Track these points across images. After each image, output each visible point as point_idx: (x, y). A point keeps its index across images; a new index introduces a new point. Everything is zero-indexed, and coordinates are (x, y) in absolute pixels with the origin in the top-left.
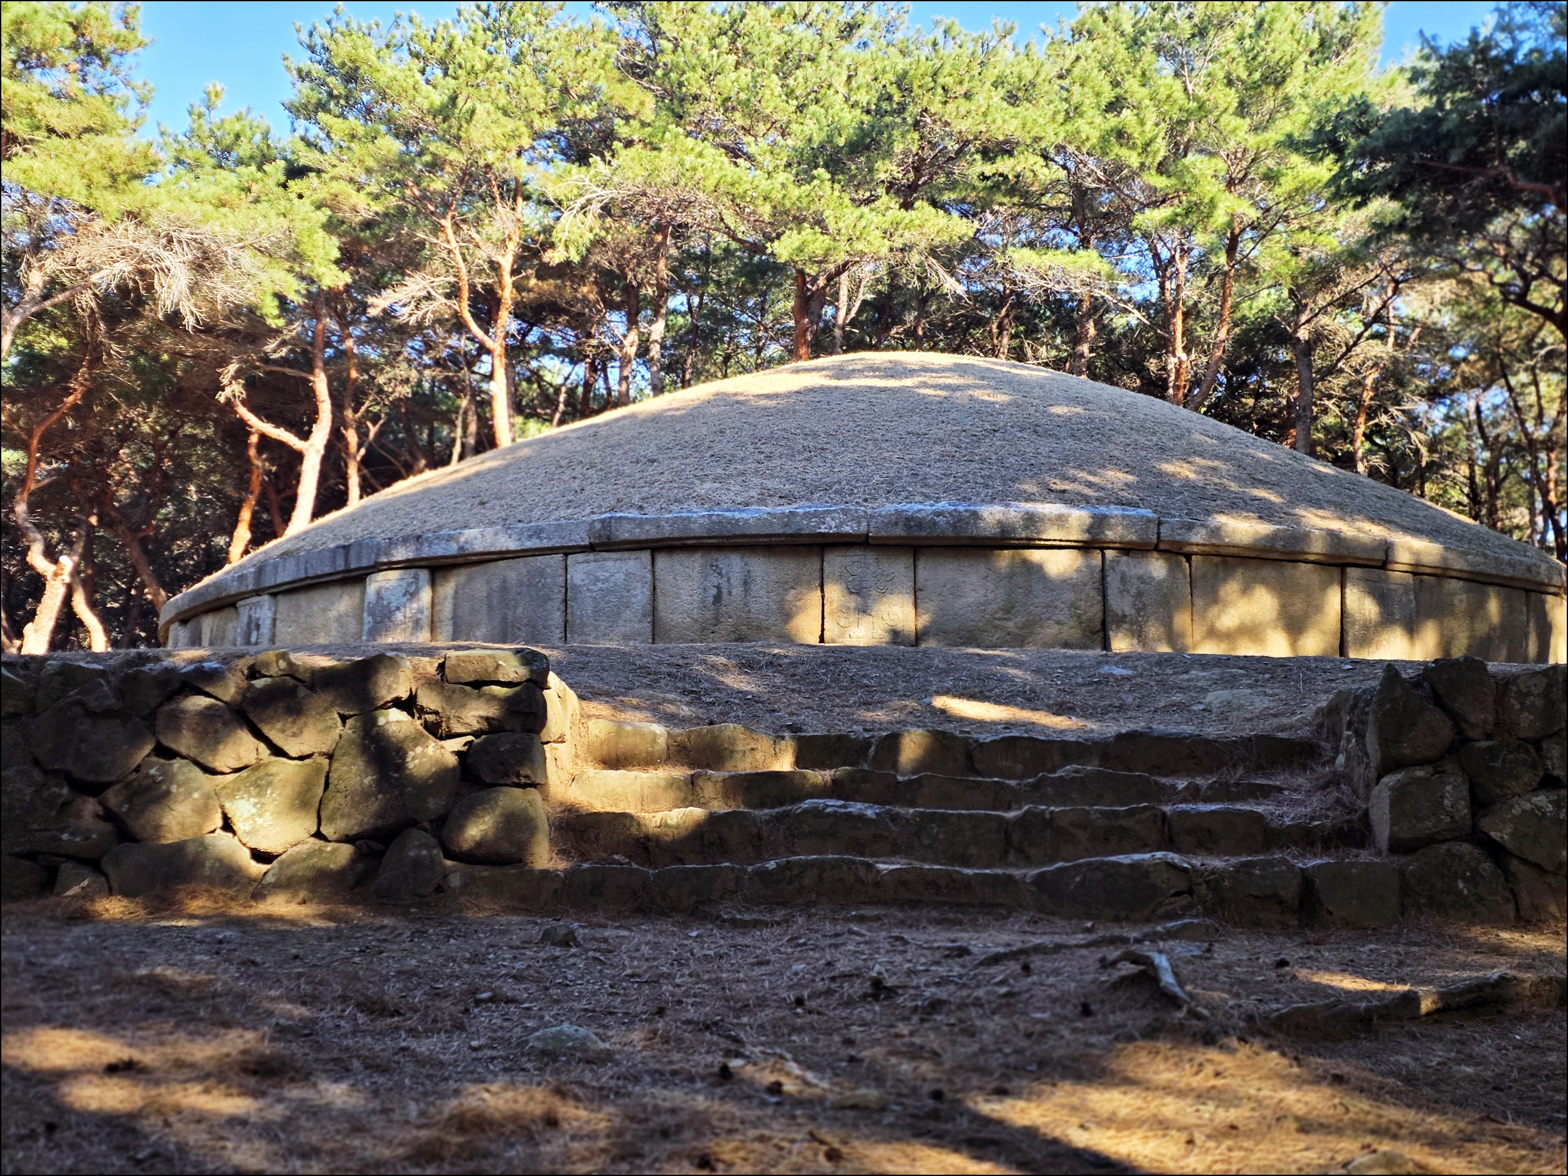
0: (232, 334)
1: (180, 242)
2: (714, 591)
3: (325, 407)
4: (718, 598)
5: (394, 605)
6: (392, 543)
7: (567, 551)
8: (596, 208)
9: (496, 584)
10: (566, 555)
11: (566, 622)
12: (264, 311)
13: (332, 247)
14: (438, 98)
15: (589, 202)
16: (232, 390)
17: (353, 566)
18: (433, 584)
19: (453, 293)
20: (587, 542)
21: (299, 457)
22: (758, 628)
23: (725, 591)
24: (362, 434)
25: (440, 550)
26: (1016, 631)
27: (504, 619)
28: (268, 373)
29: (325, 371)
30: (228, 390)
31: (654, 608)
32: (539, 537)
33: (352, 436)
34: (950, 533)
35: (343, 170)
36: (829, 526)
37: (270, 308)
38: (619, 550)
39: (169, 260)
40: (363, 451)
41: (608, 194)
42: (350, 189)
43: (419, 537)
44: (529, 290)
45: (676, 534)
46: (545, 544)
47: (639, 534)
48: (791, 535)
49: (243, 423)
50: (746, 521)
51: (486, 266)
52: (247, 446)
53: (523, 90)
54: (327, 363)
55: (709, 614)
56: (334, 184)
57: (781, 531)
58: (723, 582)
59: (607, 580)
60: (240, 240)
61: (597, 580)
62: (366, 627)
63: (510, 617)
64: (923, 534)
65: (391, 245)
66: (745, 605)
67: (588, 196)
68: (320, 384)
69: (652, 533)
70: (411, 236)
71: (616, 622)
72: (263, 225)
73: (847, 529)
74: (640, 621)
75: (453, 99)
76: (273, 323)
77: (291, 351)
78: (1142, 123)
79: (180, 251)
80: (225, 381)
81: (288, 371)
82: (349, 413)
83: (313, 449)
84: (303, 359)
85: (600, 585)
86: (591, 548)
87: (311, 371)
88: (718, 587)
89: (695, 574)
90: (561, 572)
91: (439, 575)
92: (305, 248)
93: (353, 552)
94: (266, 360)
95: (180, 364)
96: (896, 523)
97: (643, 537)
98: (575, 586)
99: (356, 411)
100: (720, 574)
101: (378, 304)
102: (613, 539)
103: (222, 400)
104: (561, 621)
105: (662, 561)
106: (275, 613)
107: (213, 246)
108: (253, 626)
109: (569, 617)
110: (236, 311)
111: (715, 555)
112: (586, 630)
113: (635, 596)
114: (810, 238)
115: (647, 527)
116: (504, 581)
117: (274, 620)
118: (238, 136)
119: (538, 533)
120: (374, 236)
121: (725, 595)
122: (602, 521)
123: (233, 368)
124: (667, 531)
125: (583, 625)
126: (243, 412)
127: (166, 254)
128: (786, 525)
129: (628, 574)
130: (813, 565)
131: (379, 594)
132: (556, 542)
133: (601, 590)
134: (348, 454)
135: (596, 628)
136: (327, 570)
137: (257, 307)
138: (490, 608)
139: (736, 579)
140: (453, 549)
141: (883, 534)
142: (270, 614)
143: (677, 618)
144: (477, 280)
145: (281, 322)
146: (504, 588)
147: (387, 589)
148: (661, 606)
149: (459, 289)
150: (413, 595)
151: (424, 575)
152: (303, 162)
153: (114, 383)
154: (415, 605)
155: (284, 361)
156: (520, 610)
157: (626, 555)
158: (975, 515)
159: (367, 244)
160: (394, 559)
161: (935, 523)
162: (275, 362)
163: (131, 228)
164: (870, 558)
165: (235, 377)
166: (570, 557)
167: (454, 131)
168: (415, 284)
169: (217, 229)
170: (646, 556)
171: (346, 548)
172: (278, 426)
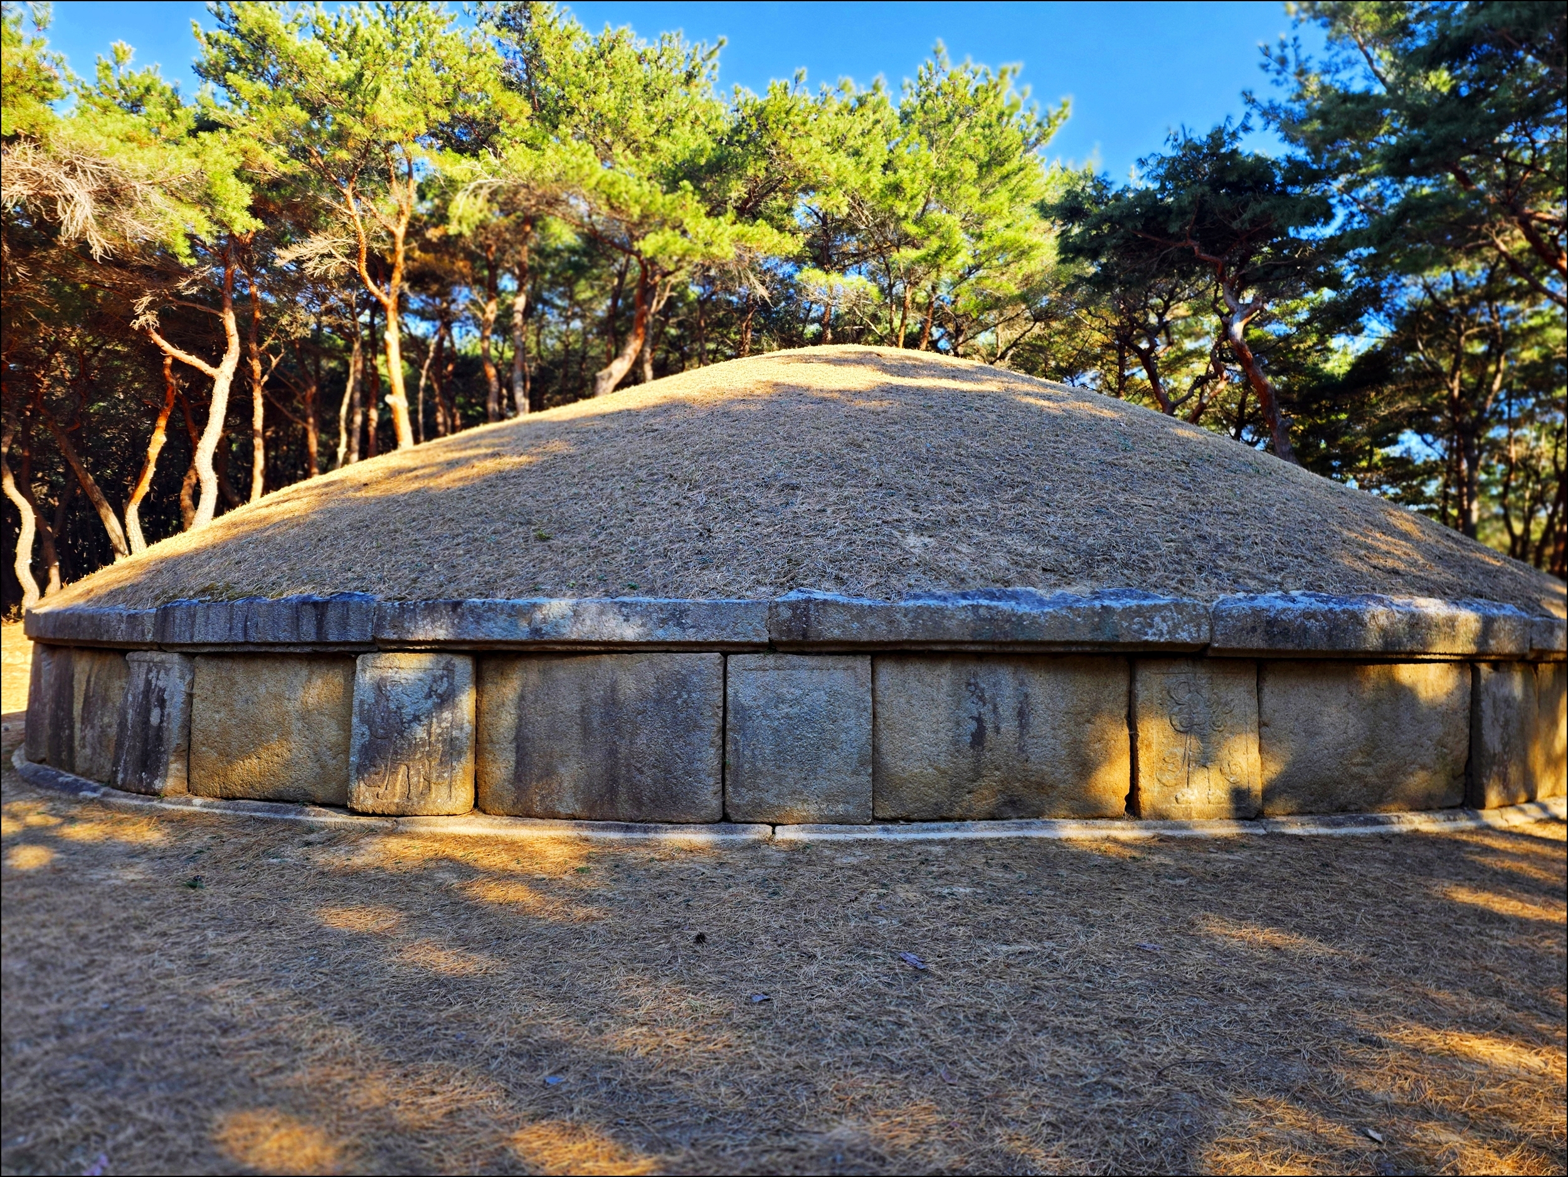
0: (145, 269)
1: (84, 172)
2: (973, 726)
3: (234, 342)
4: (978, 738)
5: (408, 711)
6: (405, 610)
7: (727, 649)
8: (485, 192)
9: (597, 694)
10: (725, 654)
11: (724, 766)
12: (176, 250)
13: (243, 195)
14: (345, 75)
15: (481, 187)
16: (146, 319)
17: (332, 638)
18: (479, 682)
19: (354, 253)
20: (765, 639)
21: (211, 380)
22: (1040, 786)
23: (989, 726)
24: (266, 363)
25: (495, 630)
26: (1375, 780)
27: (613, 753)
28: (180, 307)
29: (234, 310)
30: (142, 319)
31: (875, 749)
32: (679, 624)
33: (257, 366)
34: (1324, 646)
35: (252, 128)
36: (1158, 632)
37: (182, 247)
38: (819, 654)
39: (70, 186)
40: (266, 378)
41: (496, 182)
42: (259, 148)
43: (456, 605)
44: (414, 260)
45: (920, 636)
46: (691, 636)
47: (856, 632)
48: (1102, 644)
49: (157, 348)
50: (1034, 620)
51: (383, 234)
52: (163, 366)
53: (422, 81)
54: (234, 302)
55: (965, 763)
56: (244, 141)
57: (1088, 637)
58: (986, 711)
59: (797, 701)
60: (148, 177)
61: (780, 700)
62: (356, 743)
63: (623, 751)
64: (1290, 646)
65: (296, 206)
66: (1021, 749)
67: (480, 181)
68: (230, 322)
69: (882, 633)
70: (315, 198)
71: (814, 771)
72: (173, 165)
73: (1183, 636)
74: (855, 773)
75: (359, 76)
76: (186, 262)
77: (202, 290)
78: (913, 181)
79: (84, 180)
80: (139, 311)
81: (198, 306)
82: (254, 346)
83: (223, 375)
84: (214, 297)
85: (785, 709)
86: (771, 648)
87: (221, 309)
88: (979, 720)
89: (941, 696)
90: (718, 683)
91: (489, 666)
92: (218, 189)
93: (332, 615)
94: (178, 295)
95: (100, 294)
96: (1254, 629)
97: (865, 638)
98: (742, 710)
99: (259, 344)
100: (981, 698)
101: (284, 257)
102: (813, 636)
103: (136, 327)
104: (716, 763)
105: (889, 674)
106: (192, 684)
107: (120, 179)
108: (153, 699)
109: (730, 759)
110: (148, 246)
111: (972, 667)
112: (761, 782)
113: (847, 731)
114: (672, 240)
115: (871, 621)
116: (614, 689)
117: (191, 696)
118: (148, 90)
119: (677, 616)
120: (281, 196)
121: (990, 733)
122: (793, 606)
123: (146, 300)
124: (905, 630)
125: (756, 773)
126: (157, 338)
127: (68, 180)
128: (1096, 628)
129: (833, 694)
130: (1118, 686)
131: (379, 687)
132: (711, 635)
133: (787, 717)
134: (254, 380)
135: (780, 780)
136: (283, 637)
137: (169, 245)
138: (586, 730)
139: (1007, 707)
140: (522, 631)
141: (1234, 645)
142: (183, 688)
143: (914, 768)
144: (374, 245)
145: (194, 262)
146: (612, 701)
147: (395, 683)
148: (885, 748)
149: (359, 251)
150: (446, 700)
151: (463, 666)
152: (212, 117)
153: (32, 304)
154: (447, 715)
155: (194, 298)
156: (641, 741)
157: (830, 661)
158: (1356, 619)
159: (274, 203)
160: (410, 638)
161: (1306, 630)
162: (187, 298)
163: (30, 152)
164: (1202, 677)
165: (150, 307)
166: (733, 660)
167: (359, 107)
168: (317, 244)
169: (124, 162)
170: (862, 665)
171: (320, 607)
172: (190, 354)
